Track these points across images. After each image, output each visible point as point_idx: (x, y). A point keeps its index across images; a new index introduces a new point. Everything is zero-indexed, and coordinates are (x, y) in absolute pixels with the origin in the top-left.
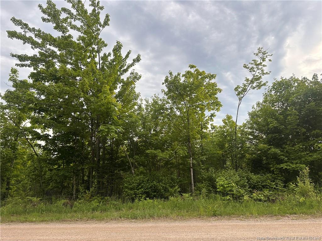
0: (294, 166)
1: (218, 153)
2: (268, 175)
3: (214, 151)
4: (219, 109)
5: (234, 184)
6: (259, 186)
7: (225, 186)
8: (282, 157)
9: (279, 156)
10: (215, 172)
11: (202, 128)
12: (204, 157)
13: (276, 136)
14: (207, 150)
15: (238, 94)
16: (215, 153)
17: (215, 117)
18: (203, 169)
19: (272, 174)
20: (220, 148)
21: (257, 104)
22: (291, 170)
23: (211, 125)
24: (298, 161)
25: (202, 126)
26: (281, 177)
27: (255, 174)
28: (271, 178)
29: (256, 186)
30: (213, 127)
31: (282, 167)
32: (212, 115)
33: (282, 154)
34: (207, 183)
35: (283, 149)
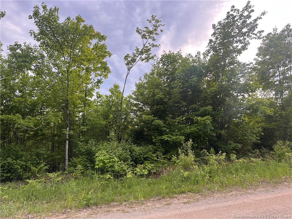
0: (174, 138)
1: (101, 124)
2: (150, 146)
3: (97, 121)
4: (107, 76)
5: (116, 159)
6: (140, 159)
7: (106, 161)
8: (164, 128)
9: (162, 127)
10: (95, 144)
11: (86, 96)
12: (85, 127)
13: (160, 108)
14: (90, 120)
15: (127, 64)
16: (98, 124)
17: (102, 84)
18: (81, 142)
19: (154, 146)
20: (104, 119)
21: (144, 76)
22: (171, 142)
23: (97, 93)
24: (177, 133)
25: (86, 93)
26: (161, 148)
27: (137, 146)
28: (152, 149)
29: (138, 158)
30: (99, 96)
31: (164, 139)
32: (99, 82)
33: (164, 125)
34: (84, 157)
35: (166, 121)
